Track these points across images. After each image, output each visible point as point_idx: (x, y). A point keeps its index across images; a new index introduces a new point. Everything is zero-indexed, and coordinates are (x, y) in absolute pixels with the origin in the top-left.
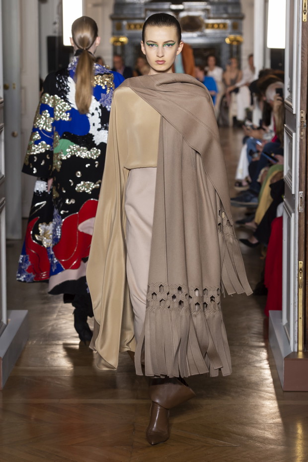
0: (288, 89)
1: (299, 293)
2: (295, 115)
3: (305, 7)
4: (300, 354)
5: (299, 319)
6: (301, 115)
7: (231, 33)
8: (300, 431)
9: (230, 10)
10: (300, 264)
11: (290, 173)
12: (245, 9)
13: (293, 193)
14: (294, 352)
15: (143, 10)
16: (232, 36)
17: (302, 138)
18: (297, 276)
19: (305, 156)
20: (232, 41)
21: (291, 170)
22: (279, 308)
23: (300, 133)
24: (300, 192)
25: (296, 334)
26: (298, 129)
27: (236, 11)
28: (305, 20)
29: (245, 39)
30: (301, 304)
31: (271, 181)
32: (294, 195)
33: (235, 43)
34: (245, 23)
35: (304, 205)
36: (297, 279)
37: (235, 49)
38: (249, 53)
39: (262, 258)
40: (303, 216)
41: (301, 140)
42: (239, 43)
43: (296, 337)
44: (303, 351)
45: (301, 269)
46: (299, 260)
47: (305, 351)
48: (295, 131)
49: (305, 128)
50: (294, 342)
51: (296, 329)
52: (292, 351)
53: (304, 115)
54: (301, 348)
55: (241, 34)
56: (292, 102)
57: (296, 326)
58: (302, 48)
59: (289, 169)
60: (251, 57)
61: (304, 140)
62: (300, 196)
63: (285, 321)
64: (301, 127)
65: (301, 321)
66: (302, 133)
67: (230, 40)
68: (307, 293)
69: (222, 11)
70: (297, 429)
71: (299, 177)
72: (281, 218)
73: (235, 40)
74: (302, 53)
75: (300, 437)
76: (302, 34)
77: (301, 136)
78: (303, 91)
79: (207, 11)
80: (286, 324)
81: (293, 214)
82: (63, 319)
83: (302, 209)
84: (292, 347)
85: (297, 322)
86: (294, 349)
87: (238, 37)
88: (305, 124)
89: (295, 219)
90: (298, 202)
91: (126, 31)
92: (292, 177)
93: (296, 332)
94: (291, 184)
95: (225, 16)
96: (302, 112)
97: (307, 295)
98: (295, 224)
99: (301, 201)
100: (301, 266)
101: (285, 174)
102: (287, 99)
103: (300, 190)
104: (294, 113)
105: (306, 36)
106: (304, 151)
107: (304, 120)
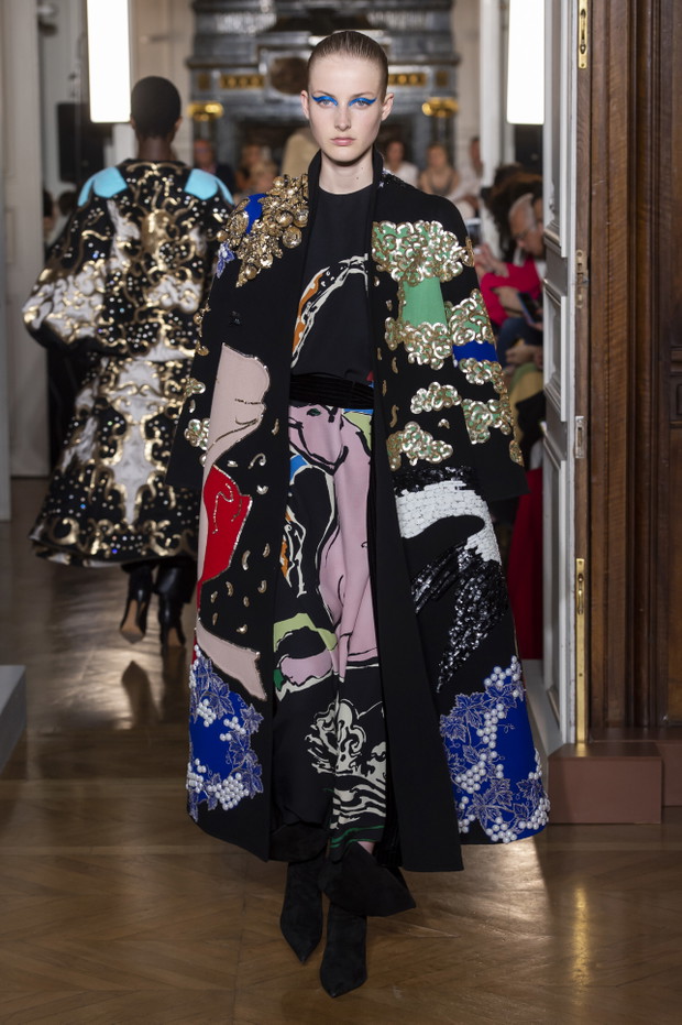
0: (551, 206)
1: (578, 624)
2: (566, 260)
3: (583, 38)
4: (581, 747)
5: (578, 677)
6: (577, 260)
7: (433, 94)
8: (581, 904)
9: (431, 46)
10: (578, 564)
11: (556, 378)
12: (461, 45)
13: (563, 419)
14: (568, 745)
15: (253, 47)
16: (436, 100)
17: (580, 306)
18: (572, 588)
19: (586, 343)
20: (436, 110)
21: (558, 373)
23: (576, 298)
24: (577, 417)
25: (573, 708)
26: (572, 290)
27: (442, 48)
28: (582, 65)
30: (581, 646)
32: (565, 424)
33: (442, 115)
35: (585, 443)
36: (572, 594)
37: (441, 126)
40: (584, 466)
41: (578, 311)
42: (451, 114)
43: (573, 713)
44: (587, 742)
45: (580, 575)
46: (577, 556)
47: (590, 742)
48: (566, 293)
49: (586, 285)
50: (569, 723)
51: (573, 698)
52: (565, 742)
53: (583, 260)
54: (582, 735)
55: (454, 95)
56: (557, 231)
57: (573, 691)
59: (553, 369)
60: (476, 140)
61: (585, 312)
62: (578, 425)
63: (548, 681)
64: (577, 283)
65: (581, 681)
66: (580, 297)
67: (432, 108)
68: (592, 624)
69: (414, 48)
70: (575, 901)
71: (576, 386)
75: (581, 917)
76: (579, 95)
77: (578, 302)
78: (582, 211)
80: (552, 687)
81: (563, 463)
83: (581, 453)
84: (565, 734)
85: (573, 684)
86: (568, 738)
87: (449, 102)
88: (586, 278)
89: (567, 472)
90: (572, 437)
91: (219, 91)
92: (560, 387)
93: (573, 703)
94: (559, 401)
95: (421, 57)
96: (579, 254)
97: (592, 629)
98: (568, 483)
99: (580, 436)
100: (581, 568)
103: (577, 413)
104: (564, 255)
105: (586, 97)
106: (585, 334)
107: (584, 270)
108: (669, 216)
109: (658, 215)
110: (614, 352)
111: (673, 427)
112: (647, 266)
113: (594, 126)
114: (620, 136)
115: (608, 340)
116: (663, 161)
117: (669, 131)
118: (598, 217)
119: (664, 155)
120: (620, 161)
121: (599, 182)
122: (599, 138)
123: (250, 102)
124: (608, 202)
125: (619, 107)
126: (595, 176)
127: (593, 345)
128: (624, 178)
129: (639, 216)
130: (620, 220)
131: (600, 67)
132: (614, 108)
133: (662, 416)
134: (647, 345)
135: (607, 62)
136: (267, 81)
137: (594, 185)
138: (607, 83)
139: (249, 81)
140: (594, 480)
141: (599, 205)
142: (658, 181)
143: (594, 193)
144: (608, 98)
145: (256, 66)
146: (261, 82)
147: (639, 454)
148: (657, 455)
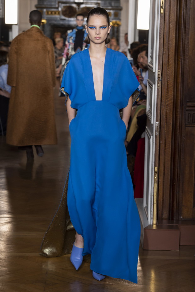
0: (150, 56)
1: (155, 187)
2: (155, 73)
3: (162, 4)
4: (155, 226)
5: (154, 204)
6: (158, 73)
7: (113, 19)
8: (153, 275)
9: (113, 4)
10: (155, 169)
11: (150, 110)
12: (123, 4)
13: (152, 123)
14: (150, 225)
15: (57, 2)
16: (114, 21)
17: (159, 88)
18: (153, 176)
19: (160, 100)
20: (114, 24)
21: (151, 108)
22: (142, 196)
23: (158, 85)
24: (157, 123)
25: (152, 213)
26: (156, 83)
27: (117, 5)
28: (162, 12)
29: (122, 23)
30: (155, 194)
31: (138, 115)
32: (153, 124)
33: (116, 26)
34: (123, 13)
35: (159, 131)
36: (153, 178)
37: (115, 29)
38: (125, 32)
39: (131, 164)
40: (158, 138)
41: (158, 89)
42: (119, 26)
43: (152, 215)
44: (156, 224)
45: (156, 172)
46: (155, 166)
47: (157, 224)
48: (154, 84)
49: (161, 81)
50: (151, 218)
51: (152, 210)
52: (149, 224)
53: (160, 73)
54: (155, 222)
55: (120, 20)
56: (152, 64)
57: (152, 208)
58: (160, 30)
59: (149, 107)
60: (127, 34)
61: (160, 90)
62: (157, 125)
63: (145, 205)
64: (158, 81)
65: (155, 205)
66: (159, 85)
67: (113, 23)
68: (159, 187)
69: (108, 5)
70: (151, 274)
71: (156, 113)
72: (144, 139)
73: (116, 23)
74: (160, 33)
75: (153, 279)
76: (160, 21)
77: (158, 86)
78: (160, 58)
79: (98, 5)
80: (146, 207)
81: (152, 137)
82: (2, 201)
83: (157, 133)
84: (149, 222)
85: (152, 206)
86: (150, 223)
87: (118, 22)
88: (161, 79)
89: (153, 140)
90: (155, 129)
91: (45, 16)
92: (151, 113)
93: (152, 212)
94: (151, 117)
95: (110, 8)
96: (159, 72)
97: (159, 189)
98: (153, 143)
99: (157, 128)
100: (156, 170)
101: (147, 111)
102: (149, 63)
103: (157, 121)
104: (154, 72)
105: (163, 22)
106: (160, 97)
107: (160, 76)
108: (187, 60)
109: (184, 60)
110: (169, 103)
111: (186, 126)
112: (180, 76)
113: (165, 31)
114: (173, 35)
115: (167, 99)
116: (186, 43)
117: (188, 34)
118: (165, 60)
119: (187, 41)
120: (173, 43)
121: (166, 49)
122: (166, 35)
123: (55, 20)
124: (169, 55)
125: (173, 26)
126: (165, 47)
127: (162, 100)
128: (174, 48)
129: (178, 60)
130: (172, 61)
131: (167, 13)
132: (171, 26)
133: (183, 123)
134: (179, 101)
135: (170, 12)
136: (61, 13)
137: (164, 50)
138: (170, 18)
139: (55, 13)
140: (161, 142)
141: (166, 56)
142: (184, 50)
143: (164, 53)
144: (170, 23)
145: (58, 8)
146: (59, 13)
147: (175, 134)
148: (181, 136)
